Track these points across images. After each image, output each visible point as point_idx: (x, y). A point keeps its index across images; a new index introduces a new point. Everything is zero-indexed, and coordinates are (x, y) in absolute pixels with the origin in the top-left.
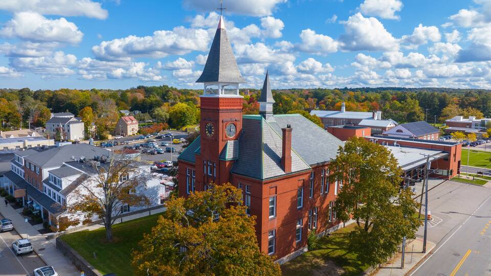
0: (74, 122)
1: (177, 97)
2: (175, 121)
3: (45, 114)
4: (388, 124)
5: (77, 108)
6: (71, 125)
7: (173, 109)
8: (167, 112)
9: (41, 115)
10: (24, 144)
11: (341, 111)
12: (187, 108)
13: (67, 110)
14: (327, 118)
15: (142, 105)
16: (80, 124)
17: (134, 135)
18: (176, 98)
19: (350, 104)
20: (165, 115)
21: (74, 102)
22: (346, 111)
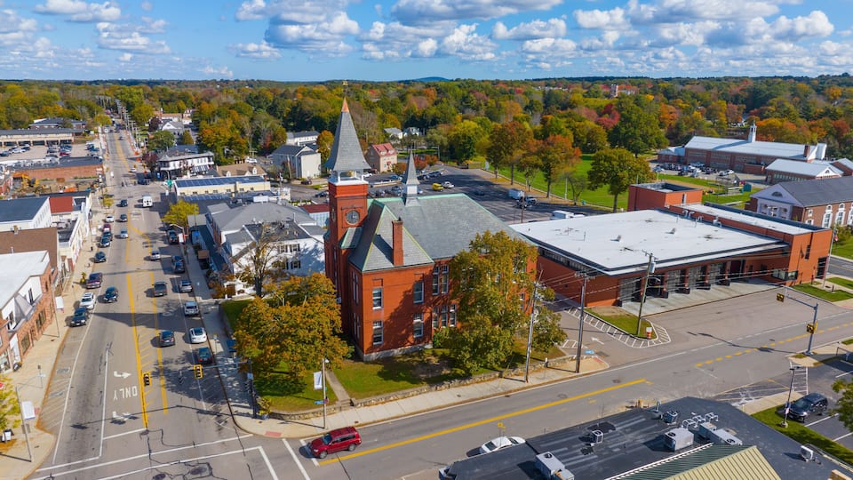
0: (307, 153)
1: (483, 103)
2: (457, 150)
3: (280, 136)
4: (821, 171)
5: (326, 124)
6: (303, 158)
7: (455, 130)
8: (444, 136)
9: (274, 138)
10: (235, 187)
11: (747, 139)
12: (475, 129)
13: (313, 128)
14: (718, 152)
15: (421, 118)
16: (315, 155)
17: (389, 171)
18: (481, 105)
19: (785, 123)
20: (442, 141)
21: (323, 115)
22: (757, 140)
